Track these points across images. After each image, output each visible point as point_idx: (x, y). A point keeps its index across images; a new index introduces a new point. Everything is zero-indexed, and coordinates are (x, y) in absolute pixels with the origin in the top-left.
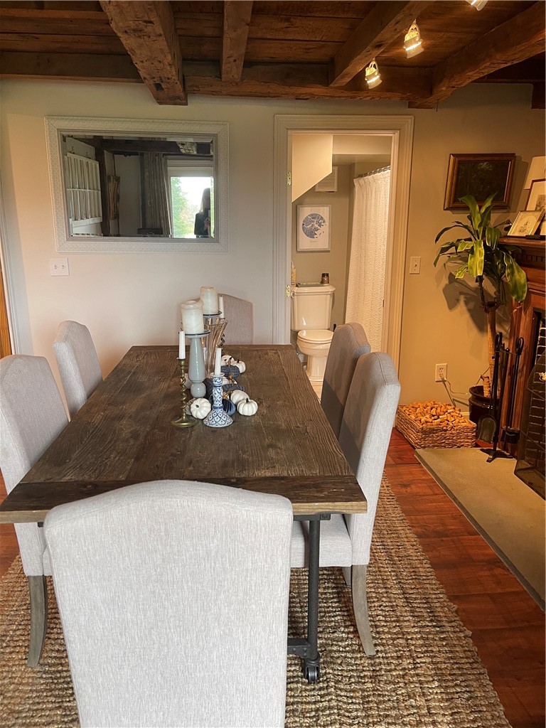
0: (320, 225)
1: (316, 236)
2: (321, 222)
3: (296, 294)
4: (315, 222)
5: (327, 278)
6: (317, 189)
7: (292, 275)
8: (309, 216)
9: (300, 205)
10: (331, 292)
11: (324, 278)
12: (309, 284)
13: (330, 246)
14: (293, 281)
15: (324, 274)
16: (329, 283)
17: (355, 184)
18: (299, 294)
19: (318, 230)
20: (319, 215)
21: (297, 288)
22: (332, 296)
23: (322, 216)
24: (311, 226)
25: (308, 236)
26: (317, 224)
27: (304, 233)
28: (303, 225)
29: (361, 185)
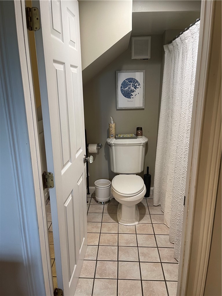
0: (135, 88)
1: (132, 97)
2: (137, 85)
3: (113, 145)
4: (131, 85)
5: (141, 131)
6: (133, 57)
7: (112, 129)
8: (126, 80)
9: (119, 71)
10: (143, 143)
11: (138, 131)
12: (125, 136)
13: (144, 105)
14: (113, 134)
15: (138, 128)
16: (142, 135)
17: (165, 51)
18: (116, 145)
19: (133, 92)
20: (135, 79)
21: (115, 139)
22: (144, 146)
23: (137, 80)
24: (128, 88)
25: (125, 97)
26: (133, 86)
27: (122, 94)
28: (121, 87)
29: (170, 50)
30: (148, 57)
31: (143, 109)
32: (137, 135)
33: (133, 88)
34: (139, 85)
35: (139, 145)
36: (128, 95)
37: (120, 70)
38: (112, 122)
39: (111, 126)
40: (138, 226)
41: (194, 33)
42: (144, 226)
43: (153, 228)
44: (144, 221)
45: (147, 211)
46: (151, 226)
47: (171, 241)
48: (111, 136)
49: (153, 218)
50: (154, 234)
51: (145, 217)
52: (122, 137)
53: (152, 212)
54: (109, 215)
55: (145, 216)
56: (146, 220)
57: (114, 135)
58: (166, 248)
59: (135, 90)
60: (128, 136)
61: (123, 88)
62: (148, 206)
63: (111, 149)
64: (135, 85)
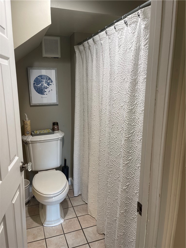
0: (49, 84)
1: (45, 93)
2: (49, 82)
3: (30, 142)
4: (44, 82)
5: (57, 126)
6: (44, 55)
7: (27, 126)
8: (39, 76)
9: (30, 68)
10: (61, 138)
11: (54, 126)
12: (42, 132)
13: (58, 101)
14: (28, 131)
15: (54, 123)
16: (59, 130)
17: (76, 51)
18: (33, 142)
19: (47, 88)
20: (47, 76)
21: (31, 137)
22: (61, 140)
23: (50, 77)
24: (40, 85)
25: (39, 93)
26: (46, 83)
27: (35, 90)
28: (34, 84)
29: (81, 50)
30: (59, 56)
31: (57, 105)
32: (53, 130)
33: (46, 85)
34: (52, 82)
35: (57, 139)
36: (41, 91)
37: (31, 66)
38: (27, 119)
39: (25, 123)
40: (64, 223)
41: (112, 34)
42: (70, 222)
43: (79, 222)
44: (69, 217)
45: (69, 203)
46: (77, 220)
47: (99, 232)
48: (27, 134)
49: (78, 211)
50: (82, 229)
51: (69, 212)
52: (38, 133)
53: (75, 204)
54: (31, 218)
55: (69, 210)
56: (71, 215)
57: (30, 132)
58: (96, 242)
59: (48, 86)
60: (45, 132)
61: (35, 85)
62: (69, 198)
63: (28, 147)
64: (48, 82)
